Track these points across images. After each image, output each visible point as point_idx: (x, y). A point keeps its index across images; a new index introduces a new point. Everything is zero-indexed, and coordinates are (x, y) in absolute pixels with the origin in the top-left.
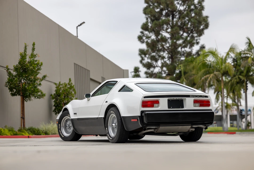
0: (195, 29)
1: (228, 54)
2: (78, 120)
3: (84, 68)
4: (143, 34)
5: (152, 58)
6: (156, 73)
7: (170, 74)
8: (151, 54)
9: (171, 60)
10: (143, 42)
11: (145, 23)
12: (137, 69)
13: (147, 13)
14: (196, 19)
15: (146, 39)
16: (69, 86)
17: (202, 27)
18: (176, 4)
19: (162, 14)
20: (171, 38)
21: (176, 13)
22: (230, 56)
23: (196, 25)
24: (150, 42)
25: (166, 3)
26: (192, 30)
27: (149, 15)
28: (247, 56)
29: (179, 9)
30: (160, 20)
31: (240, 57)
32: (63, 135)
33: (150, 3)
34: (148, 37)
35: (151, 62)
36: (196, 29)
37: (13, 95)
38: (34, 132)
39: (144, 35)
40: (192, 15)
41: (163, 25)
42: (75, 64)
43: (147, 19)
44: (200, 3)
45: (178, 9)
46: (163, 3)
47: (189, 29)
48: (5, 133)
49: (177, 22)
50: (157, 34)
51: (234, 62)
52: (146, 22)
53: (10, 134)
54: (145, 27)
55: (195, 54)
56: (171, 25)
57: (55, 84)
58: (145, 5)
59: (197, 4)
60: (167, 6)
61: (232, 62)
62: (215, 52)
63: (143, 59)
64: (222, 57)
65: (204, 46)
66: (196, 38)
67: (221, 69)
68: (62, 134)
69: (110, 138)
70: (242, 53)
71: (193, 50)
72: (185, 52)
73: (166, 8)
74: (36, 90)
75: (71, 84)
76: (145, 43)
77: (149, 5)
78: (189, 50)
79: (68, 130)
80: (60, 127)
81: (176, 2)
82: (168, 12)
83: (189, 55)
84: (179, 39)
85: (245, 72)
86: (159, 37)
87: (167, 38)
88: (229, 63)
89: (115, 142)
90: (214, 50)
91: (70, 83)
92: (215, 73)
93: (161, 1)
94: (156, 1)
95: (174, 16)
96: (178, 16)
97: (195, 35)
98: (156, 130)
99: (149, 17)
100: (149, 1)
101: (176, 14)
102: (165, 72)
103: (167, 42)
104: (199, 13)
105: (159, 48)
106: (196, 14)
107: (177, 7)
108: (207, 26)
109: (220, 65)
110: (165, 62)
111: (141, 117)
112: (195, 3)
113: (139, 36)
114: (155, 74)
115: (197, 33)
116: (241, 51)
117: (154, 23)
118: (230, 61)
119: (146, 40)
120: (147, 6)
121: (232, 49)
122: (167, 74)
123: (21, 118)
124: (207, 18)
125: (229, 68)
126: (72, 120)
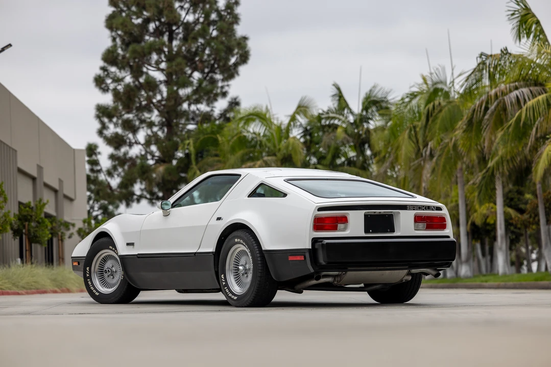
0: (218, 65)
1: (293, 118)
2: (139, 257)
3: (7, 145)
4: (106, 73)
5: (126, 125)
6: (134, 156)
7: (167, 159)
8: (123, 115)
9: (166, 130)
10: (105, 90)
11: (111, 49)
12: (93, 147)
13: (114, 26)
14: (222, 43)
15: (112, 82)
17: (233, 60)
18: (177, 9)
19: (147, 31)
20: (167, 83)
21: (178, 28)
22: (298, 124)
23: (223, 54)
24: (122, 90)
25: (157, 7)
26: (213, 65)
27: (119, 32)
28: (333, 124)
29: (185, 21)
30: (143, 44)
31: (319, 124)
32: (97, 291)
33: (122, 6)
34: (117, 80)
35: (123, 134)
36: (221, 64)
39: (108, 75)
40: (212, 34)
41: (150, 53)
43: (114, 39)
44: (230, 7)
45: (182, 19)
46: (150, 6)
47: (206, 64)
49: (180, 47)
50: (137, 72)
51: (304, 136)
52: (112, 47)
54: (110, 58)
55: (217, 118)
56: (167, 53)
58: (111, 10)
59: (224, 11)
60: (160, 13)
61: (301, 137)
62: (265, 115)
63: (104, 126)
64: (281, 124)
65: (237, 100)
66: (220, 84)
67: (279, 150)
68: (95, 289)
69: (233, 297)
70: (323, 116)
71: (214, 109)
72: (197, 112)
73: (156, 18)
76: (110, 91)
77: (119, 9)
78: (208, 109)
79: (110, 280)
80: (90, 274)
81: (177, 5)
82: (159, 26)
83: (207, 119)
84: (186, 85)
85: (329, 157)
86: (142, 80)
87: (158, 83)
88: (294, 138)
89: (246, 305)
90: (264, 110)
92: (266, 158)
93: (146, 2)
94: (135, 2)
95: (175, 36)
96: (181, 36)
97: (218, 77)
98: (336, 279)
99: (119, 36)
100: (120, 2)
101: (177, 31)
102: (153, 156)
103: (158, 91)
104: (228, 29)
105: (140, 103)
106: (221, 31)
107: (180, 15)
108: (244, 58)
109: (276, 142)
110: (155, 134)
111: (313, 252)
112: (220, 9)
113: (98, 77)
114: (131, 158)
115: (222, 73)
116: (321, 112)
117: (131, 48)
118: (296, 133)
119: (112, 86)
120: (114, 12)
121: (302, 108)
122: (156, 160)
124: (245, 41)
125: (293, 148)
126: (123, 258)
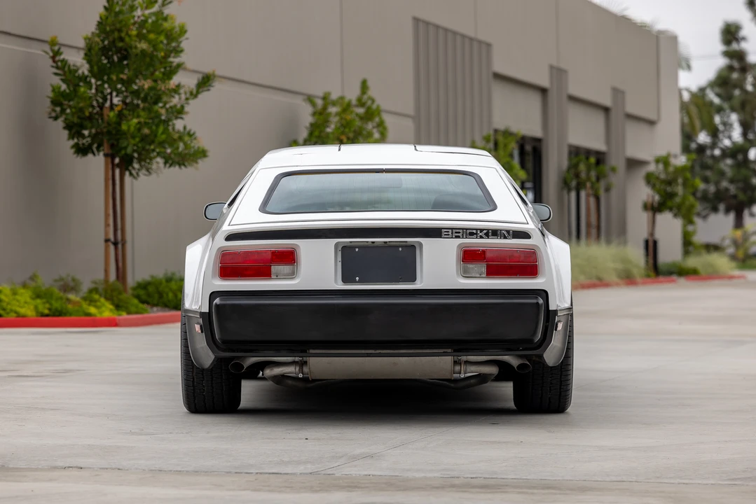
16: (361, 111)
37: (82, 151)
38: (161, 295)
42: (416, 20)
48: (14, 308)
53: (36, 308)
57: (310, 99)
74: (163, 133)
75: (369, 103)
91: (365, 97)
123: (107, 241)
